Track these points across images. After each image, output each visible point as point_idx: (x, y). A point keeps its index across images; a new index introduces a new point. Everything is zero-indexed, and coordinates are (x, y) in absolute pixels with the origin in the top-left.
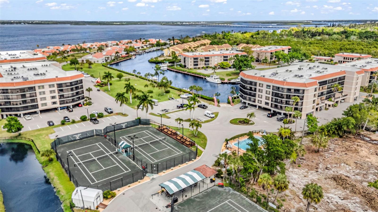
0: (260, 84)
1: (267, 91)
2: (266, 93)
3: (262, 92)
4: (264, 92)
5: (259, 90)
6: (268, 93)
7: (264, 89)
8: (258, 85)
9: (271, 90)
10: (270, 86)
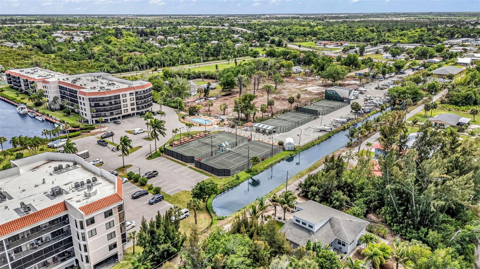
0: (123, 95)
1: (130, 99)
2: (131, 101)
3: (126, 102)
4: (128, 100)
5: (123, 100)
6: (132, 100)
7: (128, 97)
8: (121, 96)
9: (134, 96)
10: (132, 93)
